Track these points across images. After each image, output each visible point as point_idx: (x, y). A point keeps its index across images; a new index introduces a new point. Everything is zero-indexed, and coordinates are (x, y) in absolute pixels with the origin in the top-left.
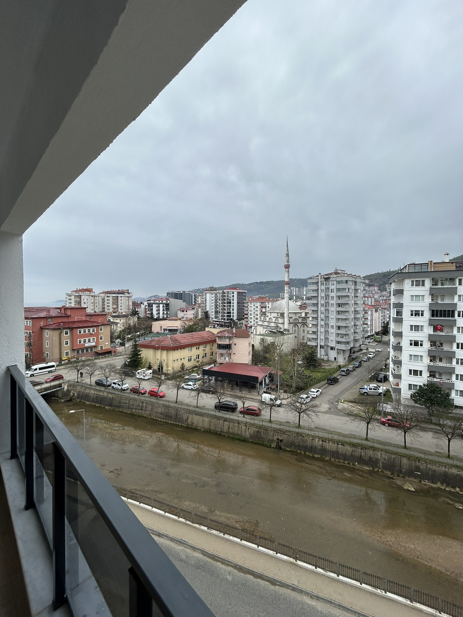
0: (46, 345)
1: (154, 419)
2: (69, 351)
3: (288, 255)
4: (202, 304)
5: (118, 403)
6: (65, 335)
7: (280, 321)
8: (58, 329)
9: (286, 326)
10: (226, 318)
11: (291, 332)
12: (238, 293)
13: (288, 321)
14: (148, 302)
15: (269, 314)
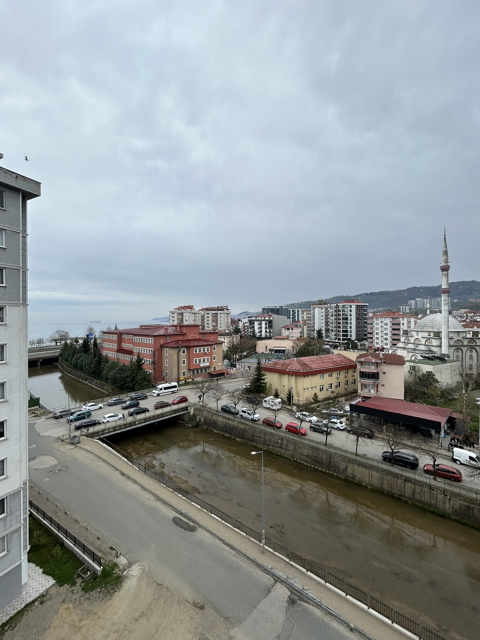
0: (166, 364)
1: (298, 462)
2: (186, 371)
3: (446, 253)
4: (308, 320)
5: (251, 435)
6: (182, 354)
7: (435, 342)
8: (177, 347)
9: (445, 350)
10: (341, 338)
11: (451, 358)
12: (358, 307)
13: (448, 343)
14: (250, 319)
15: (414, 334)
